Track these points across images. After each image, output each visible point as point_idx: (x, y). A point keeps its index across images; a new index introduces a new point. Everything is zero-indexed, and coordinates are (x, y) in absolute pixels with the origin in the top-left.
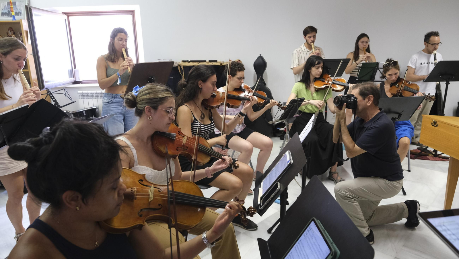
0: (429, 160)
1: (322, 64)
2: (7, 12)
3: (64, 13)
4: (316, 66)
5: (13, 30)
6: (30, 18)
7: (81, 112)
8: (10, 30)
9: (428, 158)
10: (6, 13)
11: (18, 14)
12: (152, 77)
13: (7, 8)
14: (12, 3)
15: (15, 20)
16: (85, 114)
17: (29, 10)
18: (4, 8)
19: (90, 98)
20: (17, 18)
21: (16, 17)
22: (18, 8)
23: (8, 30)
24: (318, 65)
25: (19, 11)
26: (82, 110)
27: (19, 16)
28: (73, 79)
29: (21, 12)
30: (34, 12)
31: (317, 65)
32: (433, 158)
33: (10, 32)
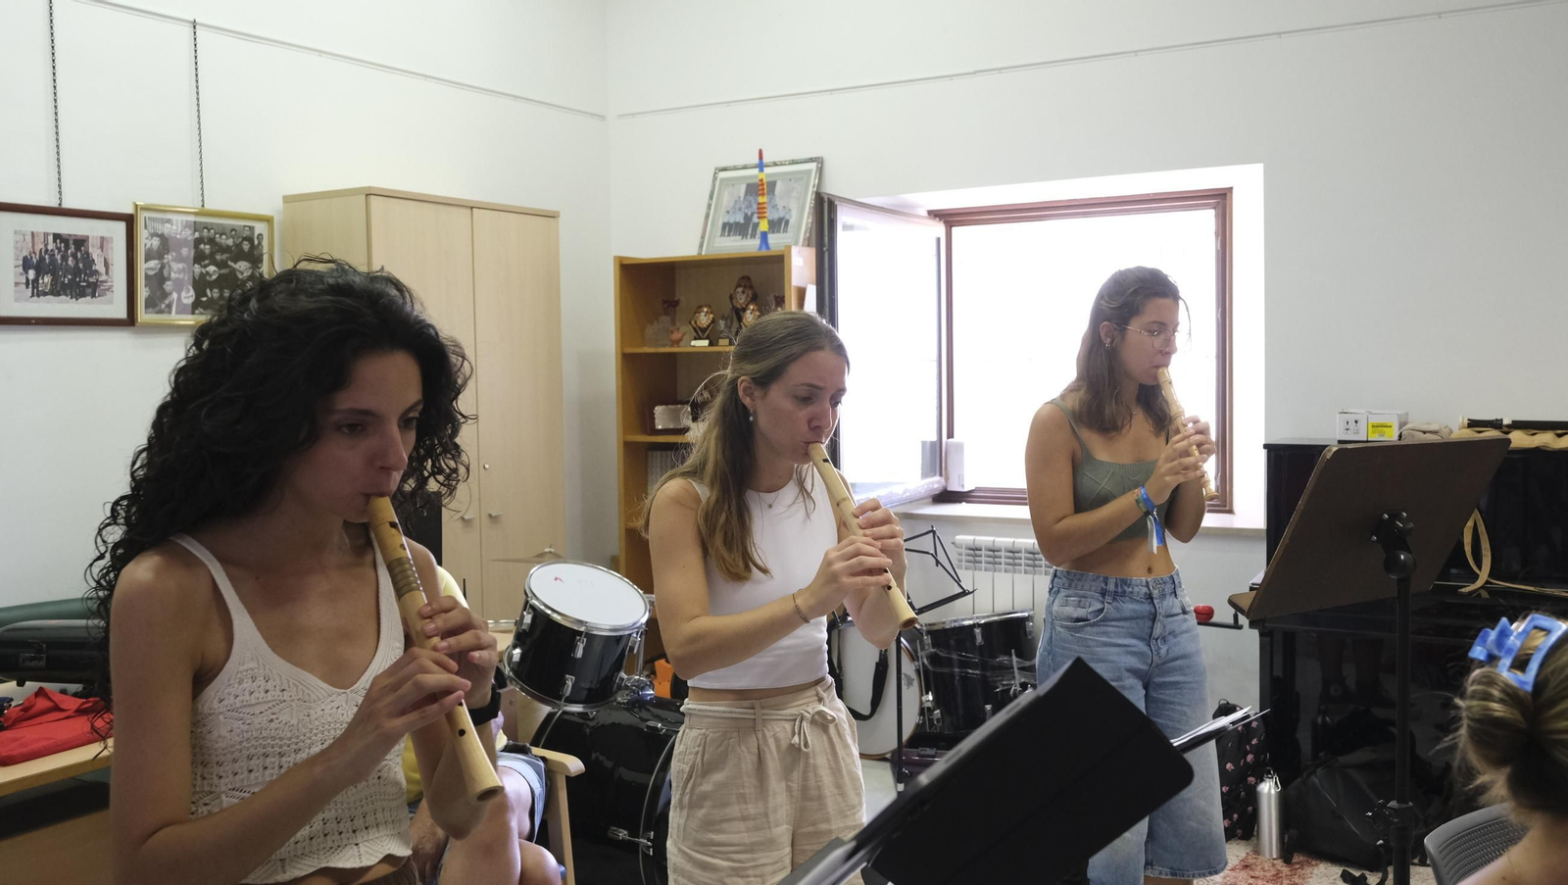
2: (742, 221)
3: (935, 214)
5: (751, 287)
6: (826, 239)
7: (964, 627)
8: (743, 284)
10: (737, 224)
11: (778, 225)
12: (1395, 516)
13: (743, 206)
14: (765, 186)
15: (768, 248)
16: (979, 639)
17: (825, 211)
18: (734, 208)
19: (1000, 571)
20: (776, 241)
21: (772, 239)
22: (780, 202)
23: (737, 287)
25: (782, 216)
26: (971, 622)
27: (779, 232)
28: (938, 482)
29: (787, 217)
30: (844, 217)
33: (743, 292)
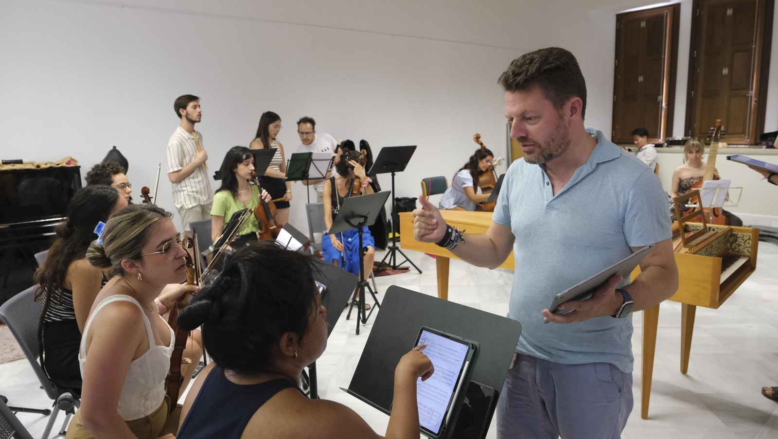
0: (389, 274)
1: (252, 159)
4: (245, 162)
9: (388, 273)
24: (247, 160)
31: (245, 159)
32: (393, 271)
